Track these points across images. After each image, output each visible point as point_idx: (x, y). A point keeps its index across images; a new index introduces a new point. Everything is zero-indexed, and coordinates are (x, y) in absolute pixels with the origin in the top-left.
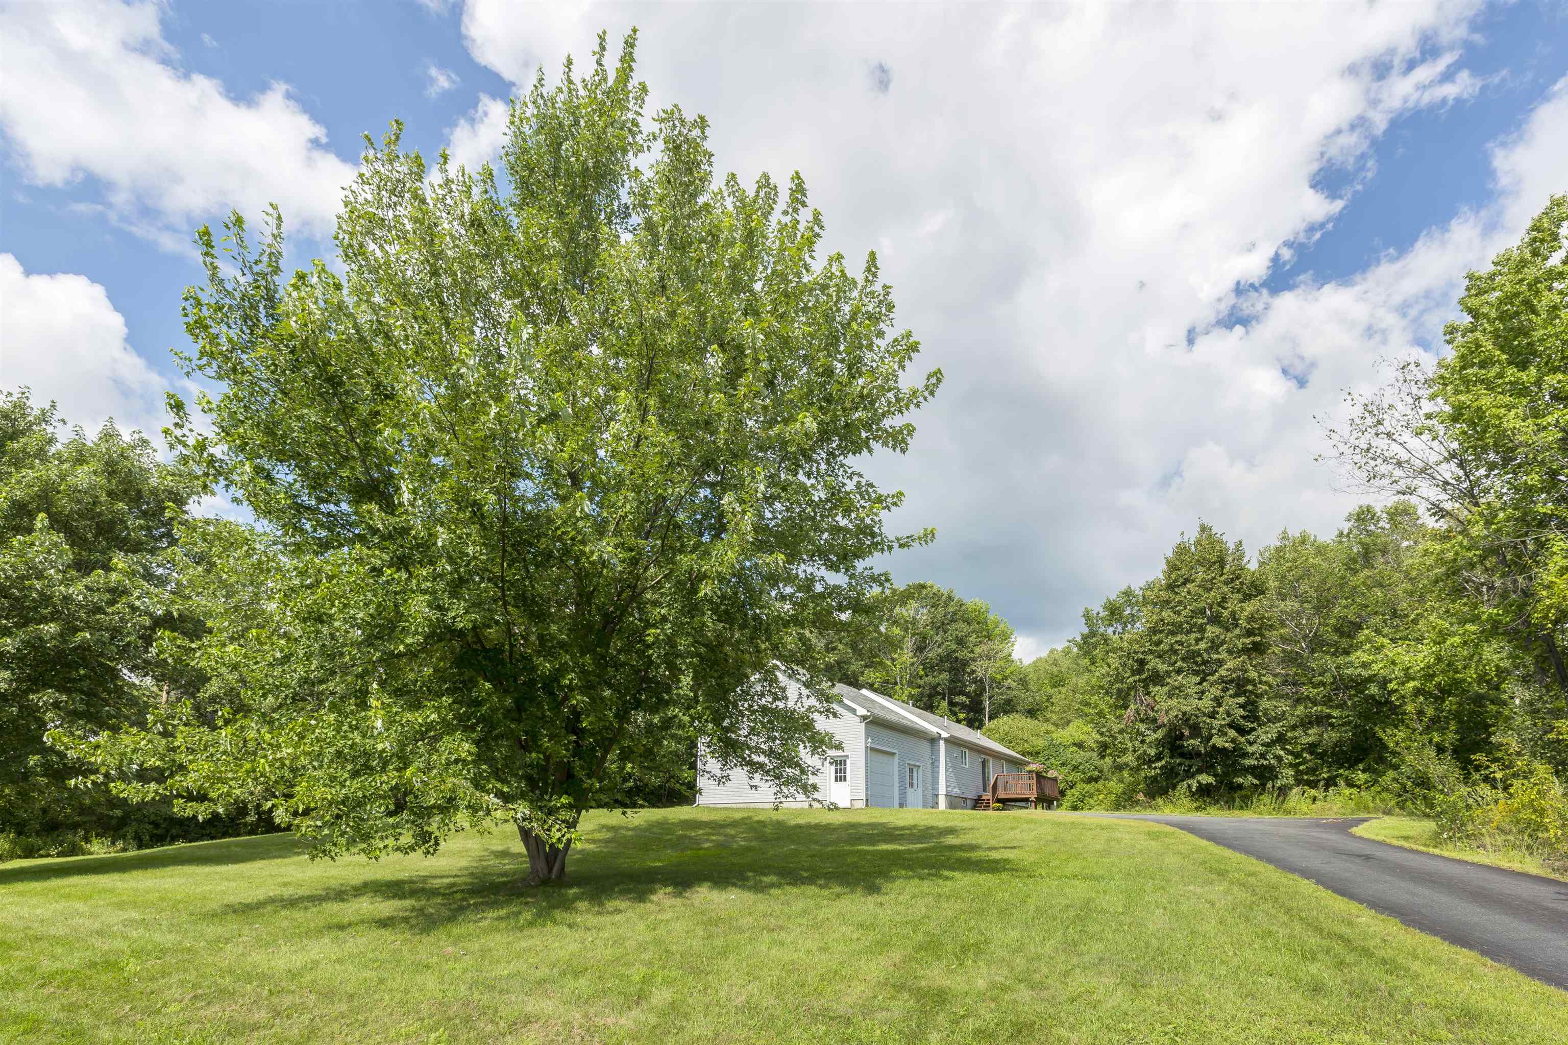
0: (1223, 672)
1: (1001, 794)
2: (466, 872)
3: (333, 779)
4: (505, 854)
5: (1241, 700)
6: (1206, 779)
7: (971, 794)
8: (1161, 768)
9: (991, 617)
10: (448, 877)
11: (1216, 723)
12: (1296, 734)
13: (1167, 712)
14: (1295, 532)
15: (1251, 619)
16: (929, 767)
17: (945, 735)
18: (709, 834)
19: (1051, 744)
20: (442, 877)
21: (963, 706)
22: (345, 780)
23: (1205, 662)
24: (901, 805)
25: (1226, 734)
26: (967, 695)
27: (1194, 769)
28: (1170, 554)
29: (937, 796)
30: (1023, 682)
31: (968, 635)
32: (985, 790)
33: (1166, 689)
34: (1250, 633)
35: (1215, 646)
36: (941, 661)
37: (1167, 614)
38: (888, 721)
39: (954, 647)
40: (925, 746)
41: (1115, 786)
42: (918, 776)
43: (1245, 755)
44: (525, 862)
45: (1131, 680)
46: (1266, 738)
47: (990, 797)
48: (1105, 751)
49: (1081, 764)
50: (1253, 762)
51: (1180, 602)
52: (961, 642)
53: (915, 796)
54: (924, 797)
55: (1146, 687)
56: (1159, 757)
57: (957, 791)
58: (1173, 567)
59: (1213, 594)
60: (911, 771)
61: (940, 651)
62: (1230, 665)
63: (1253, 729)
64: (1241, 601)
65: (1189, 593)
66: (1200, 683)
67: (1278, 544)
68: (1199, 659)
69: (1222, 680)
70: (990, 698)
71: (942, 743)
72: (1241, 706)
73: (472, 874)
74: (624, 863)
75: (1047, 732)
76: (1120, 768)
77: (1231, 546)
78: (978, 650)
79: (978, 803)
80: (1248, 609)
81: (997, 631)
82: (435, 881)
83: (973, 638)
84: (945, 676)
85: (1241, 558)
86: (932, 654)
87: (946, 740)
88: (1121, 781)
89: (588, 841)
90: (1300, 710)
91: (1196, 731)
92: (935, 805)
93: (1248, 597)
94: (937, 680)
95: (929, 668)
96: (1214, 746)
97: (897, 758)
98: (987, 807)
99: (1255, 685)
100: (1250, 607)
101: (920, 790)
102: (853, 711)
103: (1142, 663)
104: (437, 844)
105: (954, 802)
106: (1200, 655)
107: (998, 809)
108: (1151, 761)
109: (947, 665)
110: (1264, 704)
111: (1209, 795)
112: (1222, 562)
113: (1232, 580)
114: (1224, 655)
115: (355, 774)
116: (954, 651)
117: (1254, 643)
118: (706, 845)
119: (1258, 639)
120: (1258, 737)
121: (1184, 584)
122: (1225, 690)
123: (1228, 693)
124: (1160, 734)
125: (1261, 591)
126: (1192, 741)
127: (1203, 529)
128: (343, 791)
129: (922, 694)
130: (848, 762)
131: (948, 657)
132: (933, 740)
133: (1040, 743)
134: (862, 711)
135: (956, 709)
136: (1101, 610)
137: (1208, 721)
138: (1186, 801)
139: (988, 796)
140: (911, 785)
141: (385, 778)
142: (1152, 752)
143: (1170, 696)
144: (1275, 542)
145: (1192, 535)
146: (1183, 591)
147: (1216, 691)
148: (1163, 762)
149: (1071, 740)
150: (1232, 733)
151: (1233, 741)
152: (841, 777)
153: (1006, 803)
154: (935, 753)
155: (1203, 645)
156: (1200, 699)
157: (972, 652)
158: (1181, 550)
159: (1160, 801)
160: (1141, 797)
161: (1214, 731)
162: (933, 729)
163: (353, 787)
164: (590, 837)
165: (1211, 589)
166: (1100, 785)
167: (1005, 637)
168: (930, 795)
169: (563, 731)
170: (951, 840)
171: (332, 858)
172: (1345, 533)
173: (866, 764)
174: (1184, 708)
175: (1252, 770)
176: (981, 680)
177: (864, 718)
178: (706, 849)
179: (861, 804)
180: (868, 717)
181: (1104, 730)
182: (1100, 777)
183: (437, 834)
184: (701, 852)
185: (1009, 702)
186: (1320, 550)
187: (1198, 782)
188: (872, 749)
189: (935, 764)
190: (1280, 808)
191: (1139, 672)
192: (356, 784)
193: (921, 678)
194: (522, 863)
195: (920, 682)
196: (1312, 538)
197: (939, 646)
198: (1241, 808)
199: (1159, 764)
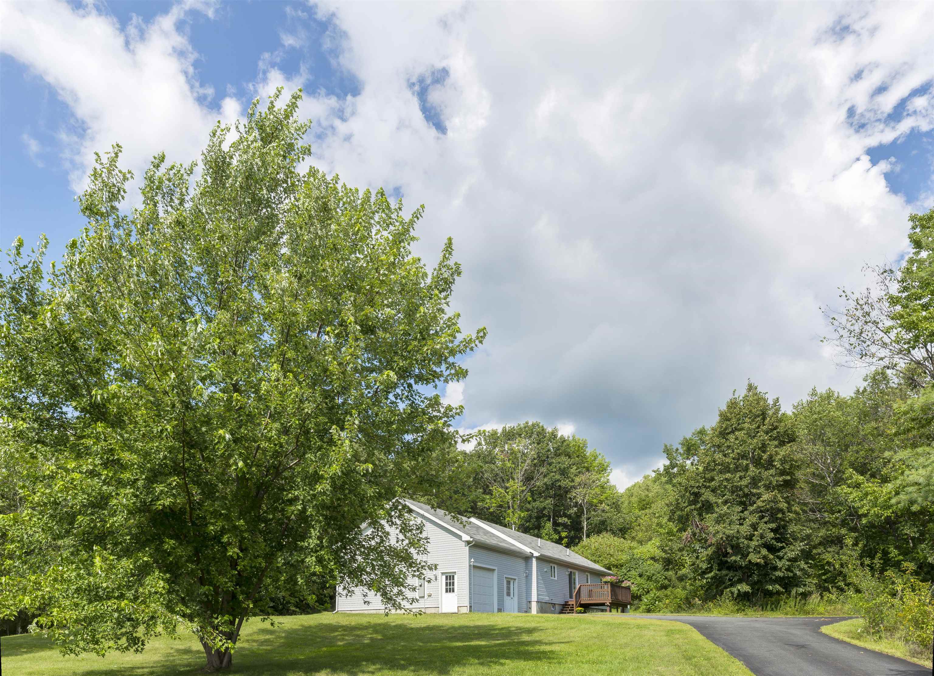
0: (759, 503)
1: (585, 600)
2: (159, 665)
3: (76, 605)
4: (187, 651)
5: (773, 525)
6: (744, 588)
7: (560, 600)
8: (712, 578)
9: (589, 452)
10: (147, 667)
11: (754, 543)
12: (819, 551)
13: (714, 535)
14: (822, 390)
15: (783, 461)
16: (524, 581)
17: (536, 554)
18: (343, 635)
19: (633, 559)
20: (143, 668)
21: (565, 525)
22: (84, 606)
23: (746, 495)
24: (500, 610)
25: (759, 552)
26: (569, 517)
27: (736, 579)
28: (724, 408)
29: (530, 602)
30: (616, 506)
31: (570, 467)
32: (571, 597)
33: (715, 515)
34: (783, 473)
35: (755, 482)
36: (547, 489)
37: (718, 456)
38: (488, 545)
39: (558, 477)
40: (521, 563)
41: (680, 593)
42: (515, 587)
43: (775, 568)
44: (204, 657)
45: (688, 509)
46: (791, 555)
47: (574, 603)
48: (668, 565)
49: (653, 575)
50: (780, 574)
51: (729, 447)
52: (563, 472)
53: (511, 602)
54: (519, 603)
55: (700, 515)
56: (710, 569)
57: (547, 599)
58: (724, 418)
59: (755, 441)
60: (508, 583)
61: (546, 480)
62: (765, 497)
63: (783, 548)
64: (776, 447)
65: (736, 439)
66: (742, 512)
67: (809, 399)
68: (741, 493)
69: (760, 510)
70: (588, 519)
71: (534, 560)
72: (772, 530)
73: (163, 666)
74: (277, 658)
75: (630, 548)
76: (681, 579)
77: (770, 402)
78: (577, 480)
79: (565, 608)
80: (782, 453)
81: (595, 464)
82: (138, 671)
83: (573, 470)
84: (549, 501)
85: (778, 410)
86: (540, 482)
87: (537, 558)
88: (684, 588)
89: (248, 641)
90: (822, 532)
91: (737, 549)
92: (528, 610)
93: (782, 444)
94: (543, 505)
95: (535, 494)
96: (750, 561)
97: (496, 573)
98: (572, 611)
99: (783, 513)
100: (783, 452)
101: (516, 598)
102: (460, 537)
103: (697, 495)
104: (143, 644)
105: (544, 607)
106: (741, 489)
107: (580, 613)
108: (704, 573)
109: (552, 492)
110: (793, 528)
111: (749, 600)
112: (764, 415)
113: (772, 430)
114: (762, 490)
115: (90, 602)
116: (559, 480)
117: (785, 481)
118: (340, 643)
119: (789, 478)
120: (786, 553)
121: (733, 432)
122: (761, 518)
123: (763, 520)
124: (710, 551)
125: (792, 439)
126: (733, 558)
127: (751, 388)
128: (83, 613)
129: (530, 516)
130: (456, 577)
131: (553, 486)
132: (527, 558)
133: (624, 557)
134: (466, 537)
135: (560, 529)
136: (680, 447)
137: (746, 542)
138: (730, 604)
139: (572, 602)
140: (508, 594)
141: (110, 604)
142: (704, 566)
143: (718, 522)
144: (806, 398)
145: (742, 393)
146: (732, 437)
147: (753, 519)
148: (712, 574)
149: (648, 555)
150: (764, 552)
151: (764, 557)
152: (450, 588)
153: (587, 608)
154: (528, 567)
155: (744, 482)
156: (741, 524)
157: (573, 481)
158: (733, 405)
159: (711, 604)
160: (697, 601)
161: (751, 550)
162: (527, 550)
163: (89, 610)
164: (250, 638)
165: (754, 437)
166: (668, 592)
167: (603, 469)
168: (524, 601)
169: (229, 568)
170: (525, 638)
171: (76, 655)
172: (861, 391)
173: (470, 579)
174: (727, 532)
175: (779, 580)
176: (581, 505)
177: (468, 543)
178: (340, 646)
179: (465, 610)
180: (471, 542)
181: (667, 548)
182: (669, 585)
183: (143, 638)
184: (334, 648)
185: (603, 522)
186: (841, 405)
187: (739, 590)
188: (475, 567)
189: (528, 577)
190: (801, 609)
191: (694, 502)
192: (92, 608)
193: (529, 503)
194: (200, 658)
195: (529, 506)
196: (836, 395)
197: (545, 476)
198: (772, 610)
199: (710, 575)
